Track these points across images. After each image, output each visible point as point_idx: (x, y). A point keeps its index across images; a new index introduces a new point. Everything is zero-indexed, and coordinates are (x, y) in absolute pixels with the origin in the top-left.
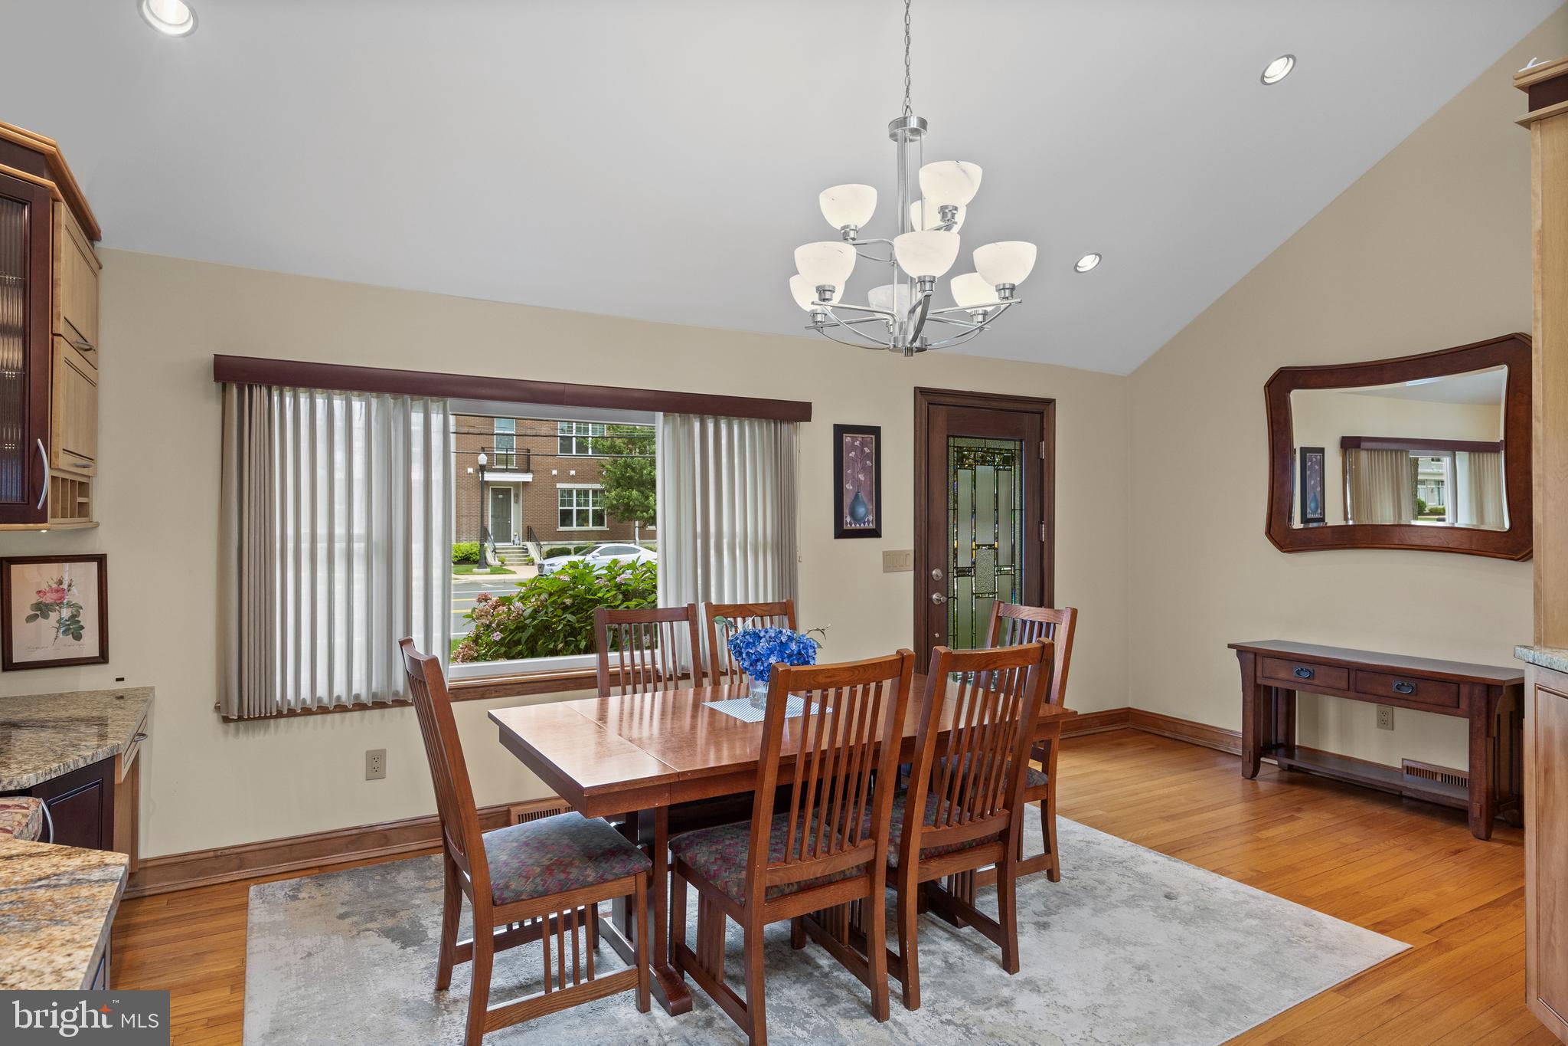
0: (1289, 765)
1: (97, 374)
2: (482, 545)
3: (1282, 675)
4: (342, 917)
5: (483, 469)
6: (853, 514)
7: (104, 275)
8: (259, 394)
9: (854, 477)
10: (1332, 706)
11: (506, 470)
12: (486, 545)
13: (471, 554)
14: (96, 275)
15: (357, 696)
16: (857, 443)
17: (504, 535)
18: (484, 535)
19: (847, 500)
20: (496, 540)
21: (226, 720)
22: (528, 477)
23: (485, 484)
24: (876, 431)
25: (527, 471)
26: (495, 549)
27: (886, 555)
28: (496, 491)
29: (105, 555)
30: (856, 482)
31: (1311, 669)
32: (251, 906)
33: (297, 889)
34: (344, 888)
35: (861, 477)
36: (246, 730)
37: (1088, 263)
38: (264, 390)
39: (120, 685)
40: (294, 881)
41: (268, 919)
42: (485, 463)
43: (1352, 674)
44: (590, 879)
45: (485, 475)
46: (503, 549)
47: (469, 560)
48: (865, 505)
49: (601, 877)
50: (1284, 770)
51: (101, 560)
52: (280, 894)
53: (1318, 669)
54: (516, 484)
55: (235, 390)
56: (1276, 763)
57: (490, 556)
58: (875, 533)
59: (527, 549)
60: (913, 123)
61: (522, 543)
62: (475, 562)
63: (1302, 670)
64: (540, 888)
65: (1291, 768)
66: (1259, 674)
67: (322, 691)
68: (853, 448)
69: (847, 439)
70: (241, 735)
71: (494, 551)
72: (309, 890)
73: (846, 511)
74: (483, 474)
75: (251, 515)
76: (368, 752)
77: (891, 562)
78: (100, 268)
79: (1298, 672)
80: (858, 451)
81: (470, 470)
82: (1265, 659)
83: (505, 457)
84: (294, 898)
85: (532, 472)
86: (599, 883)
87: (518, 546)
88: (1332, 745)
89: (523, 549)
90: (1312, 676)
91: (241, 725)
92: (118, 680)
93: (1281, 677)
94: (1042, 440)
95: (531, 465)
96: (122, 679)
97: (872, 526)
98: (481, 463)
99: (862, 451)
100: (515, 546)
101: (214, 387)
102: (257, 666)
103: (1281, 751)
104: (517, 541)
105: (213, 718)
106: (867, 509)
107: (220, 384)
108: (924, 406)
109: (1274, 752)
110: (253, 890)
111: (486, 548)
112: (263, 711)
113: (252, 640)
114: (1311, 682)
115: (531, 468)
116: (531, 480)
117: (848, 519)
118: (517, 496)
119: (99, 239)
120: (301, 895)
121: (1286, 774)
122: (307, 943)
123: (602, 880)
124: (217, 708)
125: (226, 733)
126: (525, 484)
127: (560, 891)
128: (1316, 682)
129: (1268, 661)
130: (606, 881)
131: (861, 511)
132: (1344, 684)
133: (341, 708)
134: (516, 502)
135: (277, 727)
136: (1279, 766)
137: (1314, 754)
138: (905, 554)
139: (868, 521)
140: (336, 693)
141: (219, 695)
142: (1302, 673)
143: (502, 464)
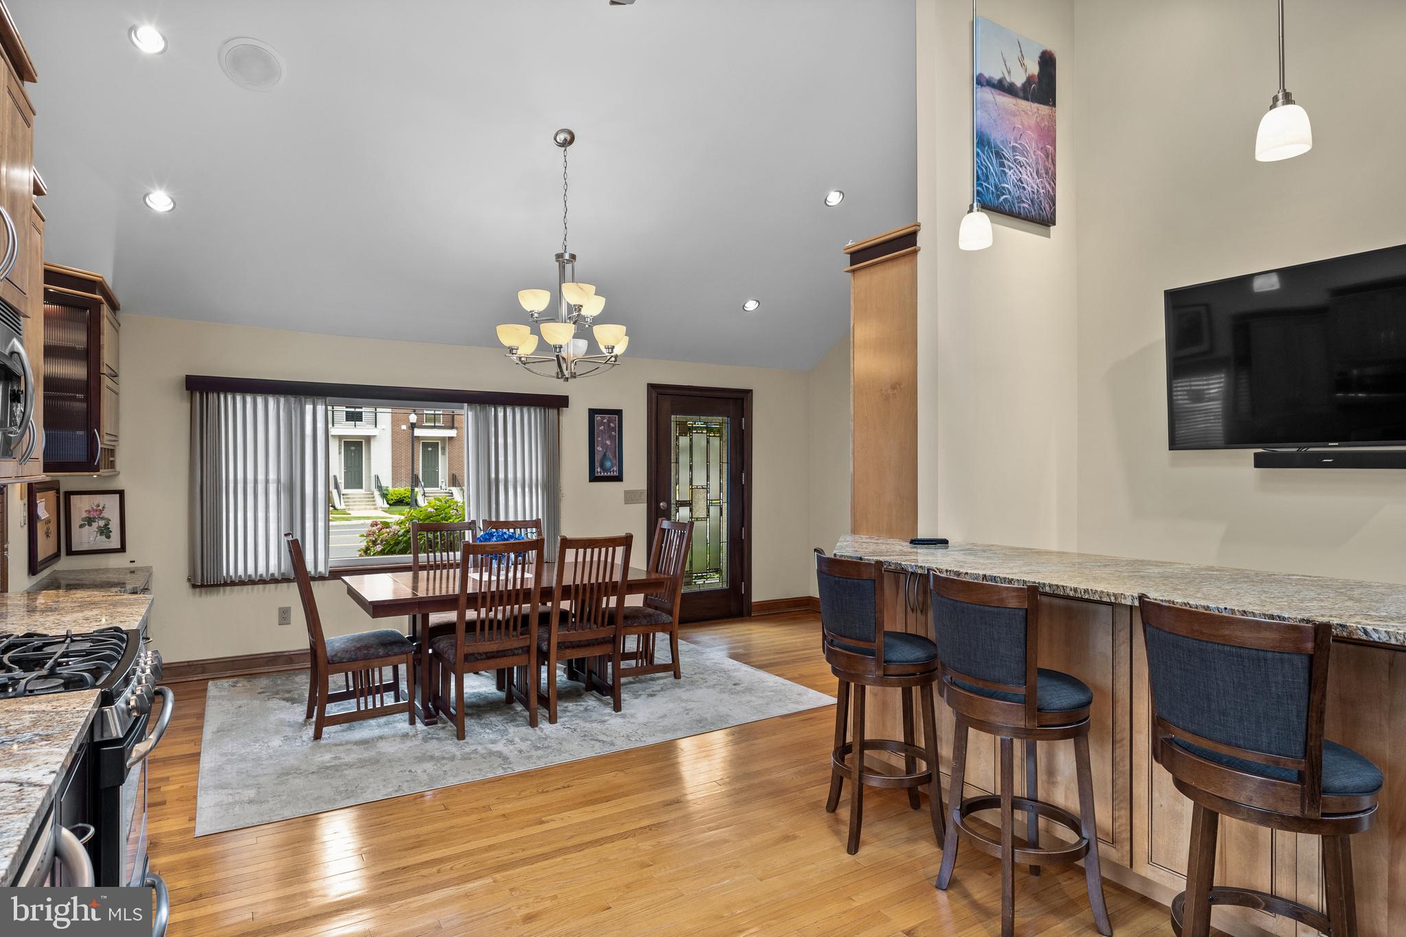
1: (119, 388)
2: (413, 490)
4: (260, 693)
5: (413, 426)
6: (602, 466)
7: (121, 330)
8: (212, 397)
9: (603, 443)
11: (435, 427)
12: (416, 489)
13: (405, 497)
14: (117, 331)
15: (273, 575)
16: (605, 421)
17: (432, 481)
18: (415, 481)
19: (598, 458)
20: (425, 486)
21: (194, 586)
22: (452, 433)
23: (415, 439)
24: (619, 413)
25: (452, 427)
26: (424, 493)
27: (625, 492)
28: (425, 445)
29: (124, 491)
30: (604, 445)
32: (209, 689)
33: (237, 682)
34: (264, 682)
35: (608, 442)
36: (206, 593)
37: (751, 305)
38: (215, 395)
39: (133, 565)
40: (234, 680)
41: (218, 694)
42: (415, 421)
44: (381, 654)
45: (415, 431)
46: (432, 493)
47: (402, 502)
48: (611, 461)
49: (387, 653)
51: (121, 493)
52: (226, 685)
54: (443, 439)
55: (198, 395)
57: (420, 499)
58: (619, 478)
59: (452, 493)
60: (567, 256)
61: (448, 488)
62: (408, 504)
64: (353, 657)
67: (251, 571)
68: (603, 423)
69: (598, 418)
70: (203, 595)
71: (424, 494)
72: (242, 683)
73: (597, 464)
74: (413, 430)
75: (208, 468)
76: (280, 609)
77: (630, 497)
78: (120, 325)
80: (606, 426)
81: (404, 427)
83: (433, 416)
84: (234, 686)
85: (457, 428)
86: (385, 656)
87: (445, 491)
89: (449, 493)
91: (203, 589)
92: (131, 562)
94: (743, 416)
95: (455, 422)
96: (134, 562)
97: (616, 474)
98: (411, 421)
99: (609, 425)
100: (442, 491)
101: (186, 393)
102: (212, 554)
104: (444, 487)
105: (186, 585)
106: (612, 463)
107: (189, 392)
108: (654, 395)
110: (210, 683)
111: (417, 492)
112: (216, 580)
113: (209, 540)
115: (455, 426)
116: (455, 435)
117: (599, 470)
118: (443, 449)
119: (119, 309)
120: (238, 685)
122: (239, 703)
123: (387, 655)
124: (189, 580)
125: (194, 594)
126: (451, 438)
127: (364, 659)
130: (389, 656)
131: (608, 464)
133: (263, 581)
134: (443, 454)
135: (224, 591)
138: (641, 492)
139: (613, 471)
140: (259, 573)
141: (190, 571)
143: (431, 422)
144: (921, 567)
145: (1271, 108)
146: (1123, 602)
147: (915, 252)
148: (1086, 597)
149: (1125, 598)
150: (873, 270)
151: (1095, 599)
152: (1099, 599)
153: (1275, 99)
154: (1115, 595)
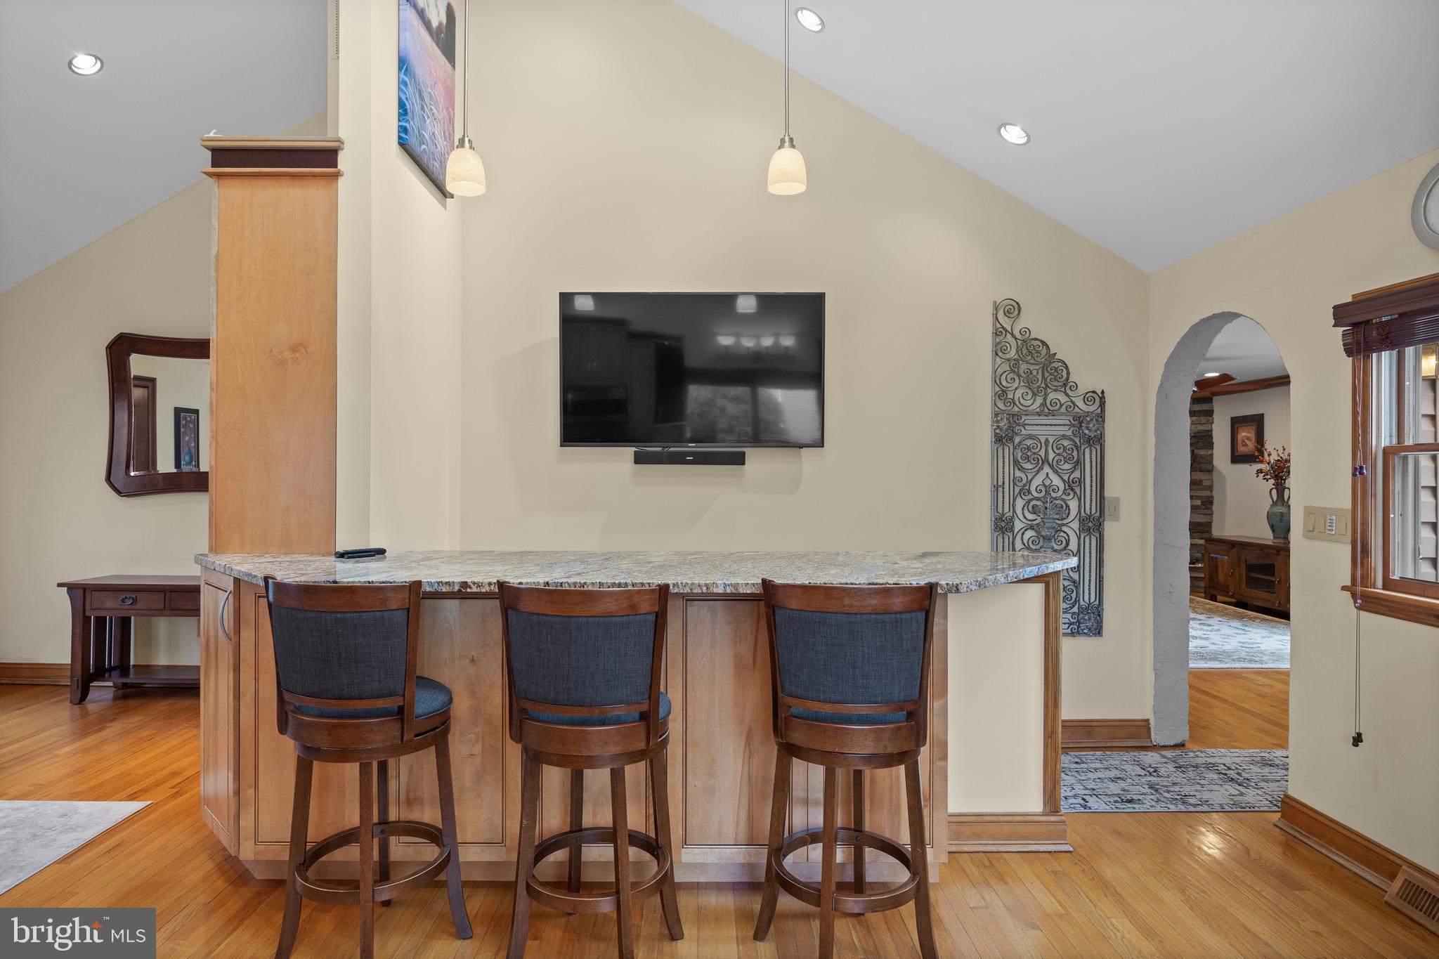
0: (123, 683)
3: (109, 604)
10: (162, 625)
31: (134, 596)
43: (168, 596)
50: (120, 689)
53: (140, 596)
56: (111, 684)
63: (126, 598)
65: (125, 685)
66: (88, 607)
79: (123, 601)
82: (93, 593)
88: (162, 659)
90: (135, 601)
93: (110, 607)
103: (115, 673)
109: (107, 675)
114: (135, 607)
121: (120, 692)
128: (138, 606)
129: (96, 594)
132: (161, 606)
136: (114, 686)
137: (146, 669)
142: (126, 601)
144: (447, 583)
145: (779, 148)
146: (715, 591)
147: (337, 175)
148: (675, 591)
149: (717, 587)
150: (256, 182)
151: (686, 592)
152: (689, 591)
153: (783, 141)
154: (707, 585)
